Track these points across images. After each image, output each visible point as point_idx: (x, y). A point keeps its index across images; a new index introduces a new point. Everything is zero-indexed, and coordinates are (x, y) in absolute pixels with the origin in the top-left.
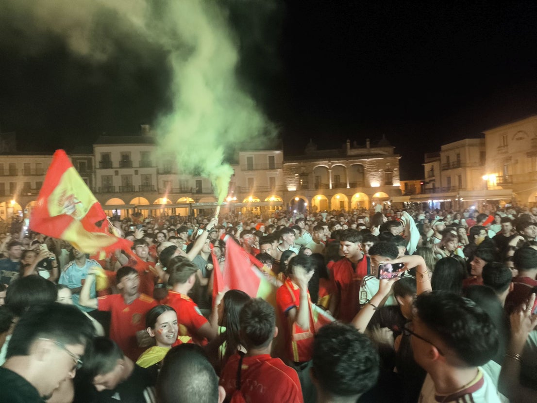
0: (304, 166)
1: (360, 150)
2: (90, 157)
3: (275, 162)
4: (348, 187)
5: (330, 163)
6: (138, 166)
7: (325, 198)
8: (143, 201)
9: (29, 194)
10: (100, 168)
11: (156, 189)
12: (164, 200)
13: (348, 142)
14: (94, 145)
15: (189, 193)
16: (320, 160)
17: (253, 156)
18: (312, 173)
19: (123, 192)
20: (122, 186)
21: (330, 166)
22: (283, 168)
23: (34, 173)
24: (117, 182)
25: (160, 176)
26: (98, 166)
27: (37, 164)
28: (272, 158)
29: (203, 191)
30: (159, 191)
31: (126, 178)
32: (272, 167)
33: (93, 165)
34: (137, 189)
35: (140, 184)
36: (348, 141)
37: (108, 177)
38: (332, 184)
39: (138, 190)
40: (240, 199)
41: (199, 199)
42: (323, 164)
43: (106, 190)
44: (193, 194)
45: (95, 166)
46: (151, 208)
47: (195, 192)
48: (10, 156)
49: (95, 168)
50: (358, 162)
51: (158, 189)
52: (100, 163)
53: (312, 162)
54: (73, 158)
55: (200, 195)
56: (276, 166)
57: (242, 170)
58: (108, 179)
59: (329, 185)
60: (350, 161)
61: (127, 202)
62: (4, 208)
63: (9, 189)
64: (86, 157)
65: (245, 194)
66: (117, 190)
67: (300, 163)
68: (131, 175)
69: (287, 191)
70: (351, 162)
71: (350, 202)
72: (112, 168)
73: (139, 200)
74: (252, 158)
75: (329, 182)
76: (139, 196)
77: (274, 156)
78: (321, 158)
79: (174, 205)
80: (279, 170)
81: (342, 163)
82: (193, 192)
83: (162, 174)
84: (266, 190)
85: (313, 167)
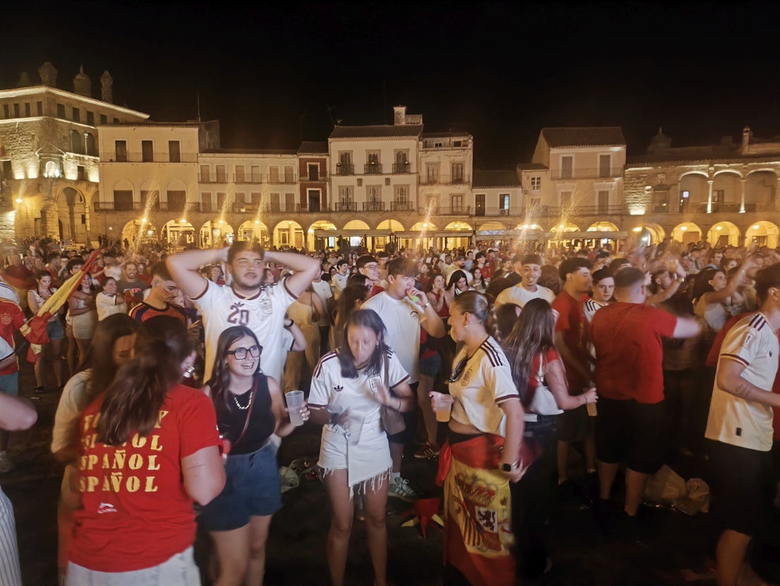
0: (663, 173)
1: (768, 145)
2: (324, 157)
3: (611, 166)
4: (742, 210)
5: (711, 168)
6: (391, 171)
7: (697, 229)
8: (396, 226)
9: (243, 210)
10: (337, 175)
11: (415, 207)
12: (425, 226)
13: (746, 132)
14: (329, 140)
15: (465, 215)
16: (695, 162)
17: (573, 156)
18: (677, 185)
19: (368, 211)
20: (367, 203)
21: (711, 174)
22: (624, 176)
23: (250, 180)
24: (360, 197)
25: (421, 188)
26: (334, 171)
27: (252, 167)
28: (605, 159)
29: (487, 213)
30: (419, 212)
31: (374, 190)
32: (605, 174)
33: (328, 169)
34: (388, 207)
35: (393, 201)
36: (745, 129)
37: (347, 189)
38: (713, 205)
39: (390, 209)
40: (547, 227)
41: (479, 226)
42: (699, 169)
43: (345, 208)
44: (471, 216)
45: (330, 171)
46: (408, 236)
47: (474, 213)
48: (217, 155)
49: (330, 174)
50: (767, 166)
51: (418, 208)
52: (337, 166)
53: (678, 167)
54: (300, 159)
55: (482, 219)
56: (611, 173)
57: (552, 179)
58: (347, 191)
59: (706, 206)
60: (750, 164)
61: (373, 226)
62: (209, 230)
63: (216, 202)
64: (318, 157)
65: (554, 219)
66: (360, 208)
67: (656, 167)
68: (381, 186)
69: (628, 215)
70: (754, 167)
71: (742, 238)
72: (354, 175)
73: (390, 225)
74: (571, 158)
75: (707, 201)
76: (390, 218)
77: (609, 156)
78: (696, 160)
79: (440, 233)
80: (617, 179)
81: (735, 168)
82: (471, 213)
83: (425, 184)
84: (591, 213)
85: (679, 174)
